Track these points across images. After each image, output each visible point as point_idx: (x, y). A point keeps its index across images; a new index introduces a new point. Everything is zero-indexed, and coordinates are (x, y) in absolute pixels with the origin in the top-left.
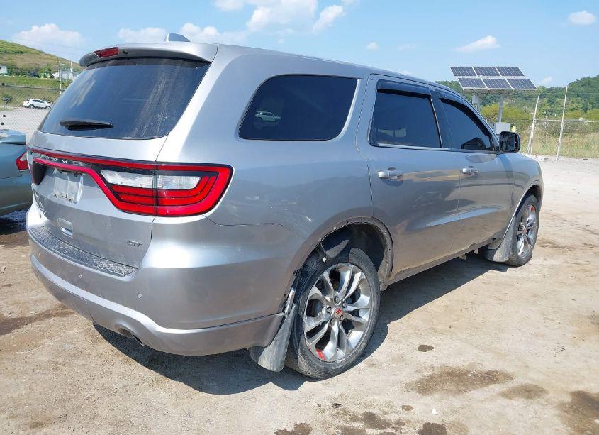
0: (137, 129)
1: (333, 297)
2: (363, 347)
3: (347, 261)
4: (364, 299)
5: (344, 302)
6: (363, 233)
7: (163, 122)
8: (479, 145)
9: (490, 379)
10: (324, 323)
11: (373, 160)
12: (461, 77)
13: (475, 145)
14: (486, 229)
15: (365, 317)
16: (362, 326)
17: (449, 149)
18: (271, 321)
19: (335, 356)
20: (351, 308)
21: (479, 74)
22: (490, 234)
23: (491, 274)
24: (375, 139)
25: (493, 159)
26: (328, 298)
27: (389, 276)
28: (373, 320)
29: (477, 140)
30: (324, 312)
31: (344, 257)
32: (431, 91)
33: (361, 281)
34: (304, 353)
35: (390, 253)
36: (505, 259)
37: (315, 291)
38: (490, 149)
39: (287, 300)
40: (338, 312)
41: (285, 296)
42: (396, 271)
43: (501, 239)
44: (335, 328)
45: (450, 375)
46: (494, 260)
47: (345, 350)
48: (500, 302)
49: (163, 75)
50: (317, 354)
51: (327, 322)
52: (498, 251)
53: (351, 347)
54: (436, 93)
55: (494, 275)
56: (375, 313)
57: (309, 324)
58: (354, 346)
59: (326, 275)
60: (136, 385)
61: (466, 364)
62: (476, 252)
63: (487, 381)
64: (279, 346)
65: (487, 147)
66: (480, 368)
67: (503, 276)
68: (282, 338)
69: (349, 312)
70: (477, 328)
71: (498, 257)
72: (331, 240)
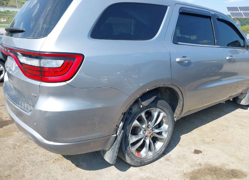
0: (33, 33)
1: (146, 125)
2: (163, 151)
3: (156, 107)
4: (165, 126)
5: (153, 128)
6: (168, 91)
7: (46, 28)
8: (237, 44)
9: (233, 175)
10: (141, 139)
11: (173, 52)
12: (232, 12)
13: (235, 44)
14: (238, 88)
15: (165, 135)
16: (163, 140)
17: (220, 47)
18: (109, 139)
19: (147, 155)
20: (157, 131)
21: (241, 10)
22: (240, 91)
23: (239, 111)
24: (176, 40)
25: (245, 52)
26: (144, 126)
27: (181, 114)
28: (170, 137)
29: (237, 41)
30: (141, 133)
31: (154, 104)
32: (212, 14)
33: (164, 117)
34: (128, 155)
35: (181, 102)
36: (247, 104)
37: (136, 123)
38: (243, 47)
39: (118, 128)
40: (150, 133)
41: (117, 126)
42: (184, 111)
43: (246, 93)
44: (147, 141)
45: (210, 170)
46: (241, 104)
47: (153, 152)
48: (243, 127)
49: (51, 2)
50: (136, 154)
51: (143, 138)
52: (244, 99)
53: (156, 150)
54: (215, 15)
55: (240, 111)
56: (171, 134)
57: (132, 140)
58: (158, 150)
59: (143, 114)
60: (47, 161)
61: (219, 164)
62: (231, 100)
63: (231, 176)
64: (114, 151)
65: (242, 46)
66: (227, 167)
67: (245, 112)
68: (115, 148)
69: (156, 133)
70: (228, 142)
71: (243, 102)
72: (145, 96)
